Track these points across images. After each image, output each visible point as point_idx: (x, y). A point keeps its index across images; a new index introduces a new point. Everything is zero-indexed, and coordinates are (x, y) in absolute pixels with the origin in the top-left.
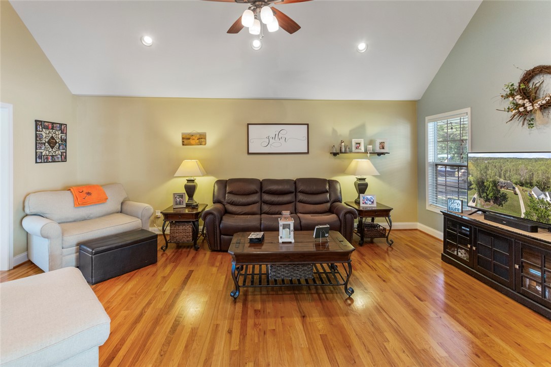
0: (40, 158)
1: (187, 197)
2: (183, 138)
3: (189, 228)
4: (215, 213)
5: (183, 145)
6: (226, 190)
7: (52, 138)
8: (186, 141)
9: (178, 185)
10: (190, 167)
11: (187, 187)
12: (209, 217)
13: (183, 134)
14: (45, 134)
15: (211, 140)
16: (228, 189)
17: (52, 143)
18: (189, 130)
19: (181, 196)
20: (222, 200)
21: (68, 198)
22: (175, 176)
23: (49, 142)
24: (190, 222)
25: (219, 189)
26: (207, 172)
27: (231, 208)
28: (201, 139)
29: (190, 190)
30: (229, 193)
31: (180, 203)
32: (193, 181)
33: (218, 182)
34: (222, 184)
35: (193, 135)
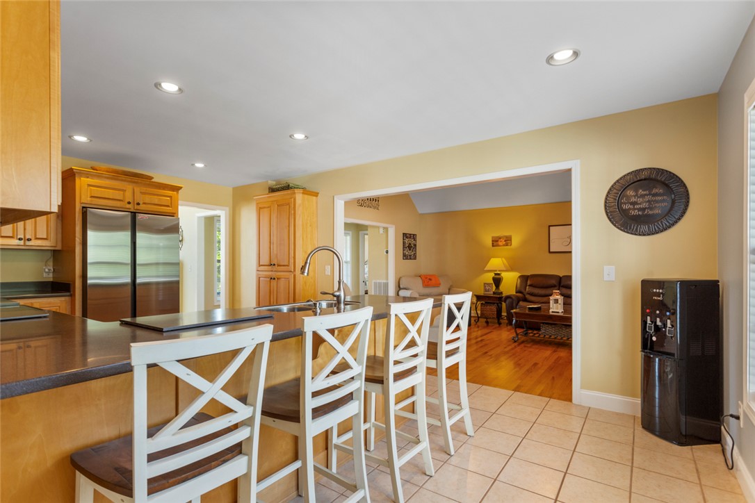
0: (405, 257)
1: (494, 287)
2: (493, 241)
3: (494, 308)
4: (513, 297)
5: (493, 246)
6: (527, 284)
7: (410, 244)
8: (495, 243)
9: (489, 277)
10: (496, 263)
11: (494, 279)
12: (508, 301)
13: (493, 237)
14: (406, 241)
15: (515, 241)
16: (529, 283)
17: (410, 247)
18: (497, 234)
19: (489, 284)
20: (523, 291)
21: (419, 281)
22: (486, 269)
23: (408, 246)
24: (494, 303)
25: (521, 282)
26: (511, 268)
27: (527, 296)
28: (508, 240)
29: (497, 281)
30: (530, 285)
31: (488, 291)
32: (499, 274)
33: (520, 277)
34: (524, 279)
35: (500, 238)
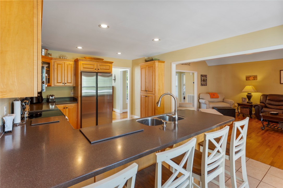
0: (202, 85)
1: (247, 100)
2: (246, 78)
3: (248, 110)
4: (259, 105)
5: (246, 80)
6: (267, 98)
7: (204, 79)
8: (247, 79)
9: (245, 95)
10: (249, 88)
11: (247, 96)
12: (256, 107)
13: (246, 76)
14: (202, 78)
15: (259, 78)
16: (268, 98)
17: (204, 81)
18: (249, 74)
19: (245, 99)
20: (265, 102)
21: (209, 96)
22: (243, 91)
23: (203, 80)
24: (248, 108)
25: (263, 98)
26: (257, 91)
27: (267, 105)
28: (255, 78)
29: (249, 97)
30: (268, 100)
31: (244, 101)
32: (250, 94)
33: (262, 95)
34: (265, 96)
35: (251, 76)
